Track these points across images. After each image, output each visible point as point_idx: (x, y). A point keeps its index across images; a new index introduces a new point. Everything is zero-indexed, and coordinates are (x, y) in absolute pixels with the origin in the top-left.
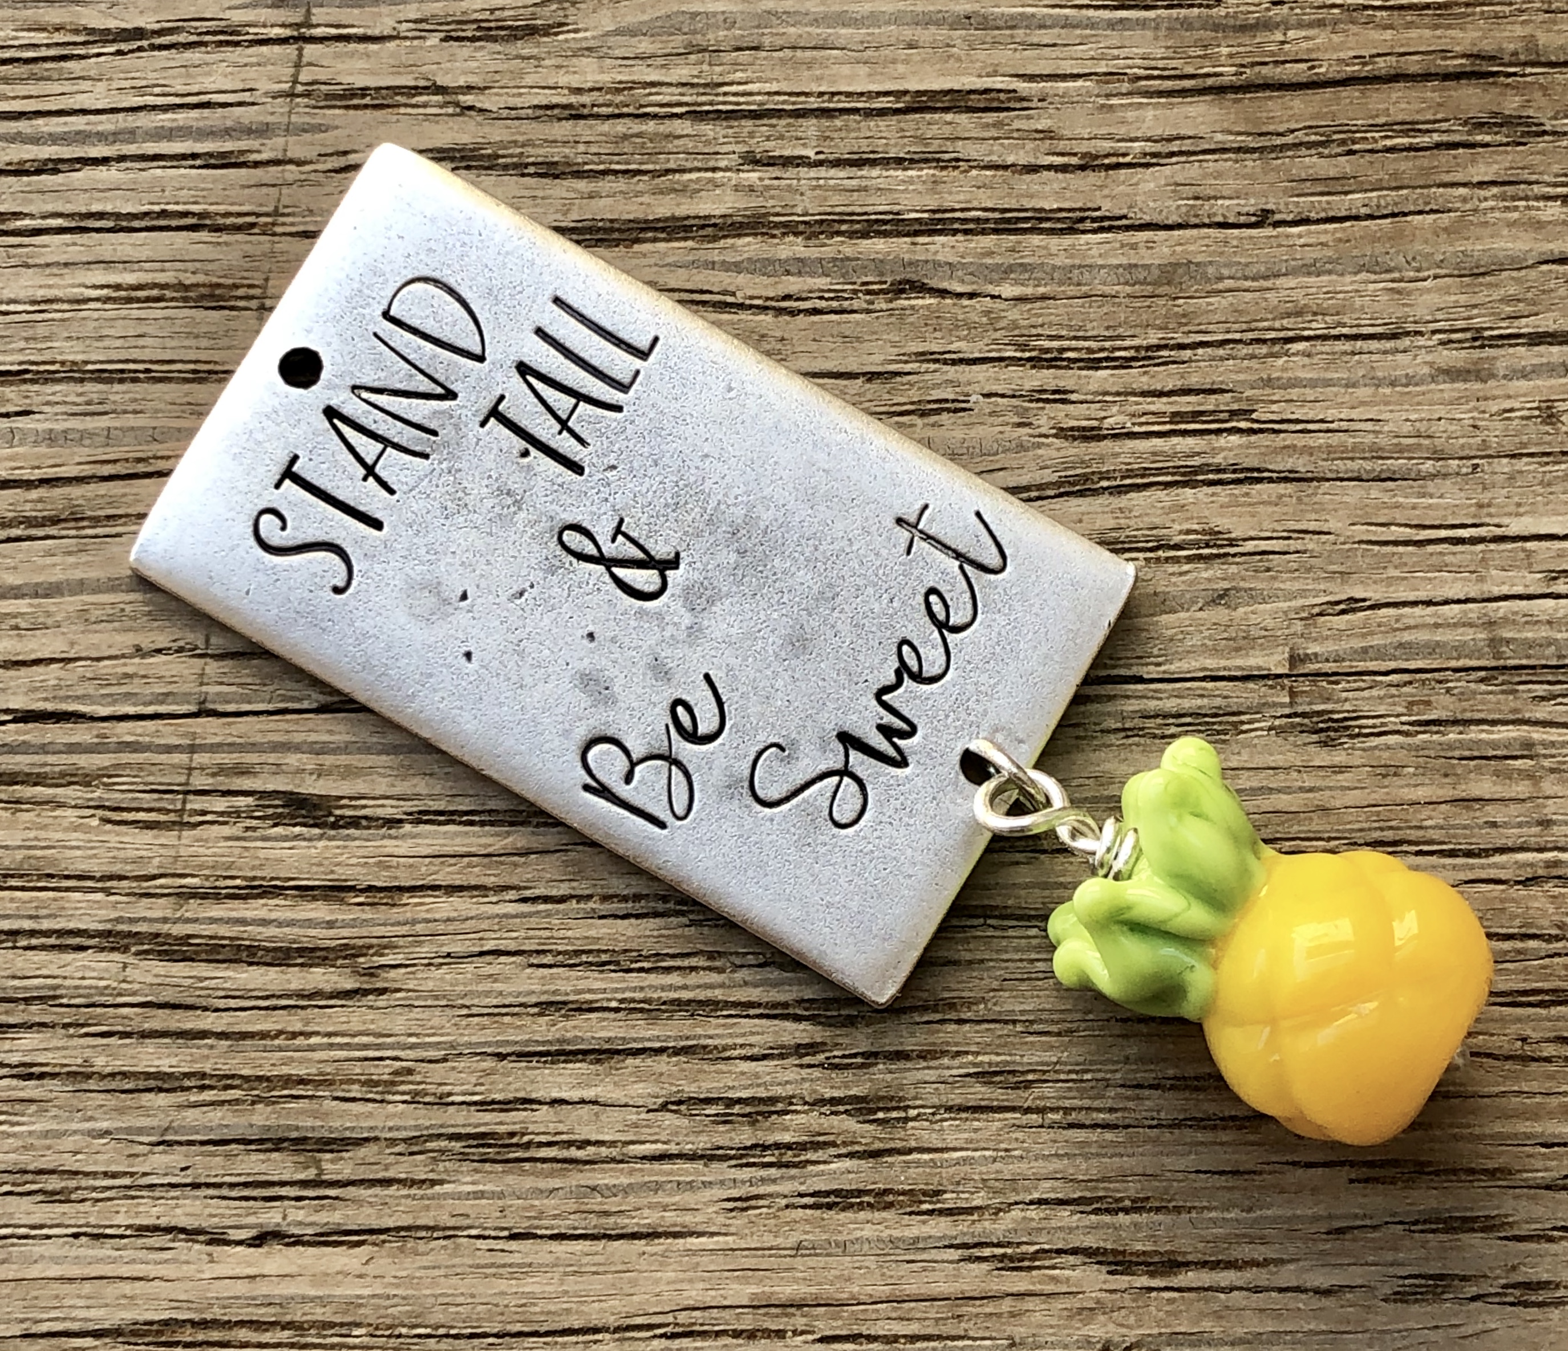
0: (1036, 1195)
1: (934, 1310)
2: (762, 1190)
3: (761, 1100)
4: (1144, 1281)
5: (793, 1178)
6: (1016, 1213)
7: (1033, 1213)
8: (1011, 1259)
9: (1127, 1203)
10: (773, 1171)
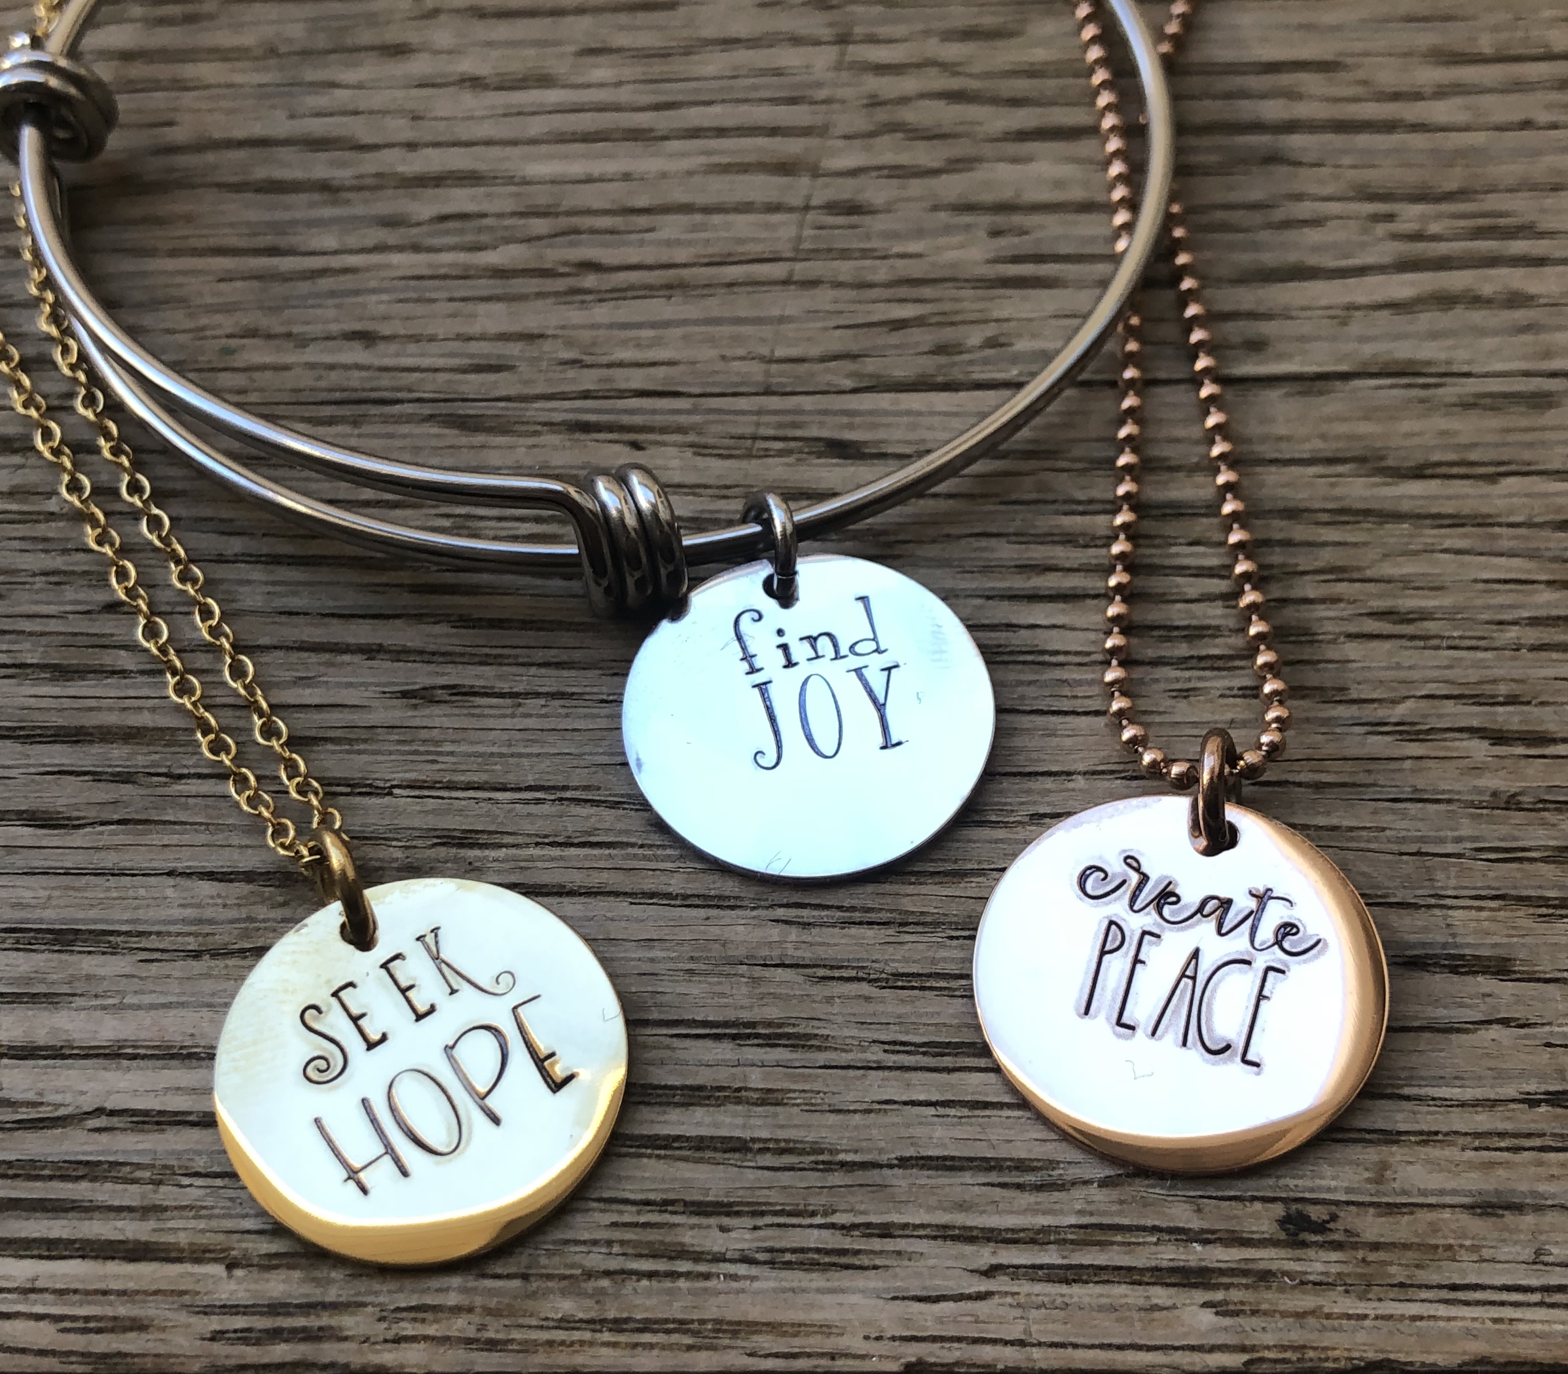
0: (1423, 693)
1: (1348, 766)
2: (1200, 685)
3: (1195, 628)
4: (1521, 750)
5: (1223, 677)
6: (1410, 704)
7: (1423, 703)
8: (1408, 733)
9: (1501, 699)
10: (1208, 673)
